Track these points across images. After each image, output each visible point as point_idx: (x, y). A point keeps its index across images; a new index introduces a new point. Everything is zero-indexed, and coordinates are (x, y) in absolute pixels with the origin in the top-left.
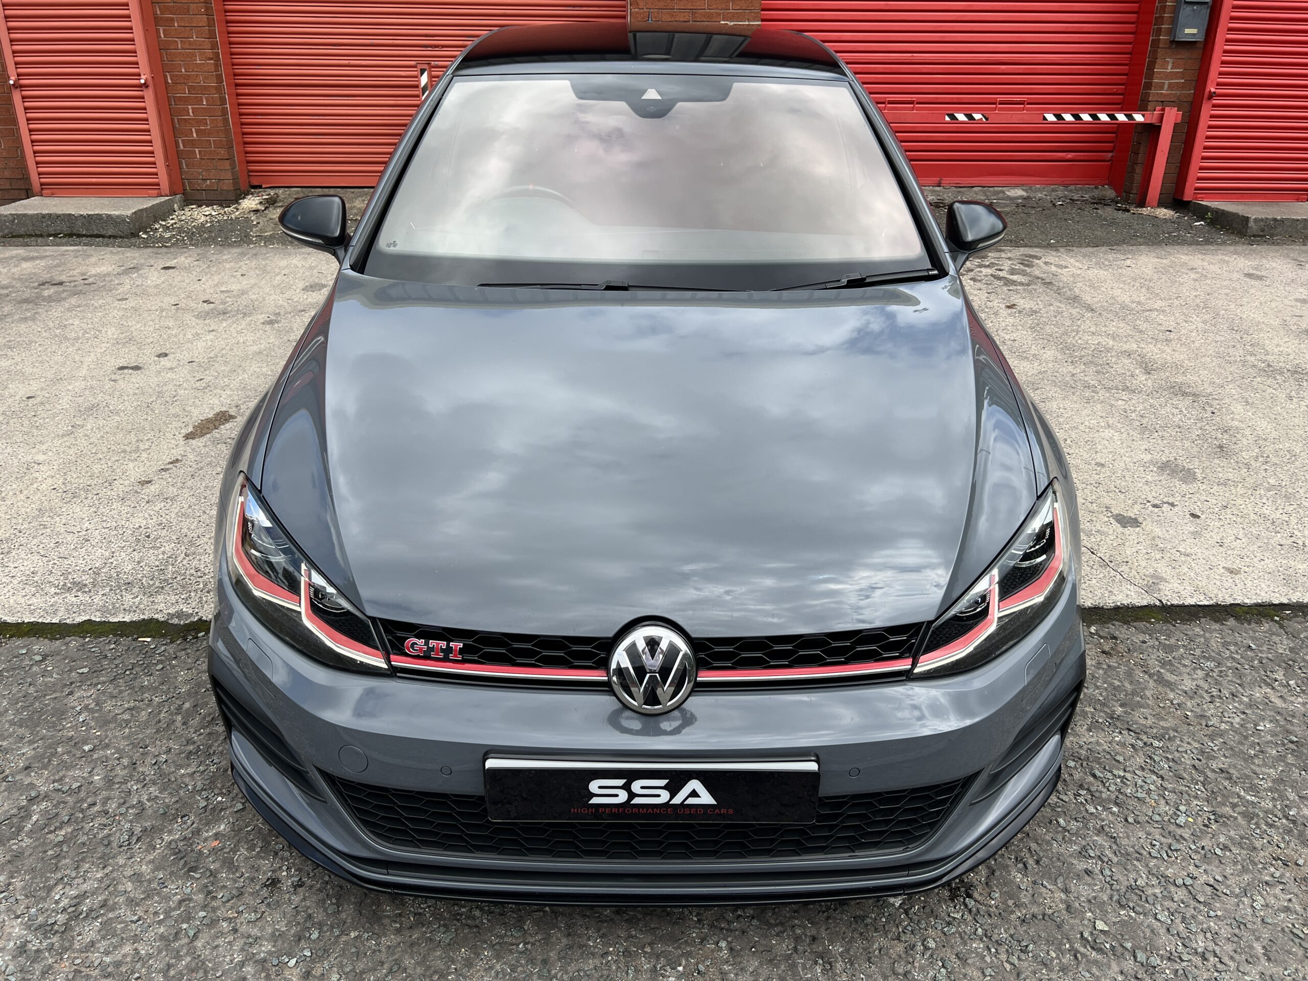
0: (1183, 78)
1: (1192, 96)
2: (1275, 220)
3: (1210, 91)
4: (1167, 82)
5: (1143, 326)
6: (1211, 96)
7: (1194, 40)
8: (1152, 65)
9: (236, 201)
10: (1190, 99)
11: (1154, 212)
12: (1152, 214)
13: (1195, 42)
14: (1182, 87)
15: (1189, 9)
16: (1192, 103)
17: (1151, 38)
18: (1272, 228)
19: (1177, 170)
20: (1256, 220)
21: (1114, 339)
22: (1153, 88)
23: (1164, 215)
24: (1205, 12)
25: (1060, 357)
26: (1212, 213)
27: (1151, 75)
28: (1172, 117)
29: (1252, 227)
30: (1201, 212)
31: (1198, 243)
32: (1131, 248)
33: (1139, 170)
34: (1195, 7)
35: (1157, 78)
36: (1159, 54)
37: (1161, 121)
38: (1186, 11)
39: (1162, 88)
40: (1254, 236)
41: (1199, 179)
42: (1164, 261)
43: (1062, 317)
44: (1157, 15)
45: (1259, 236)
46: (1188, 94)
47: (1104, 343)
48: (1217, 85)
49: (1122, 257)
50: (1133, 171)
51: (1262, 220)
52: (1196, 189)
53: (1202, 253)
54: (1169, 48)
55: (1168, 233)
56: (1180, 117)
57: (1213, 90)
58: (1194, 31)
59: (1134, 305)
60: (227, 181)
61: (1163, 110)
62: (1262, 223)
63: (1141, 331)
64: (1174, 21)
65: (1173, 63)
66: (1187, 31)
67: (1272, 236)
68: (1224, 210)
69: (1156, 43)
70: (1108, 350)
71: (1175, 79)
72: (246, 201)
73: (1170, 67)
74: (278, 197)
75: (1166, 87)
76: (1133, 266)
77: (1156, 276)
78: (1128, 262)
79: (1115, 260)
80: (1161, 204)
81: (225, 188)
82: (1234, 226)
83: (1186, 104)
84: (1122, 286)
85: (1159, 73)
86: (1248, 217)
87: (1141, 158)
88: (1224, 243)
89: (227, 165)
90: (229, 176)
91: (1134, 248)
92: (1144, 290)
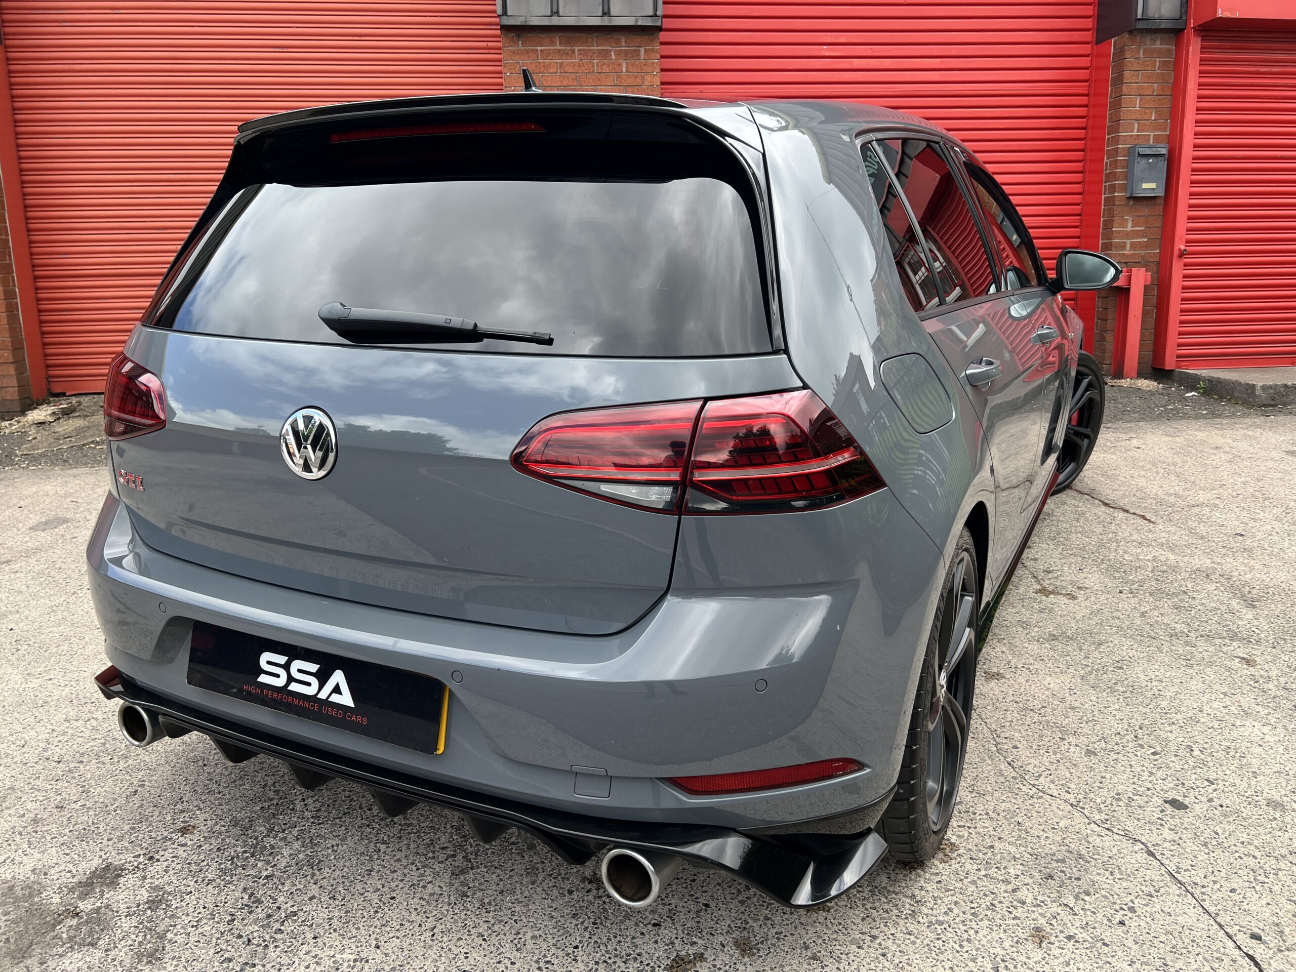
0: (1146, 237)
1: (1158, 255)
2: (1286, 386)
3: (1180, 249)
4: (1128, 242)
5: (1202, 529)
6: (1182, 254)
7: (1154, 195)
8: (1109, 224)
9: (23, 413)
10: (1156, 259)
11: (1135, 384)
12: (1134, 386)
13: (1155, 197)
14: (1146, 246)
15: (1143, 162)
16: (1159, 263)
17: (1103, 196)
18: (1283, 395)
19: (1153, 337)
20: (1264, 388)
21: (1173, 551)
22: (1114, 249)
23: (1148, 386)
24: (1163, 165)
25: (1110, 584)
26: (1204, 381)
27: (1109, 235)
28: (1140, 279)
29: (1260, 396)
30: (1191, 383)
31: (1203, 417)
32: (1129, 425)
33: (1109, 338)
34: (1151, 160)
35: (1117, 238)
36: (1116, 212)
37: (1129, 283)
38: (1141, 165)
39: (1123, 247)
40: (1264, 405)
41: (1179, 345)
42: (1177, 439)
43: (1087, 520)
44: (1108, 172)
45: (1270, 405)
46: (1154, 253)
47: (1163, 558)
48: (1186, 242)
49: (1124, 437)
50: (1103, 339)
51: (1271, 387)
52: (1177, 357)
53: (1216, 428)
54: (1125, 205)
55: (1162, 407)
56: (1149, 279)
57: (1183, 247)
58: (1153, 185)
59: (1172, 499)
60: (11, 389)
61: (1130, 271)
62: (1271, 391)
63: (1202, 538)
64: (1128, 176)
65: (1132, 221)
66: (1145, 186)
67: (1285, 404)
68: (1219, 379)
69: (1110, 201)
70: (1175, 569)
71: (1138, 237)
72: (36, 412)
73: (1130, 224)
74: (79, 405)
75: (1128, 246)
76: (1143, 447)
77: (1178, 459)
78: (1135, 442)
79: (1118, 440)
80: (1141, 375)
81: (9, 397)
82: (1236, 394)
83: (1152, 265)
84: (1143, 473)
85: (1119, 232)
86: (1253, 385)
87: (1111, 323)
88: (1233, 415)
89: (11, 369)
90: (14, 382)
91: (1132, 425)
92: (1173, 478)
